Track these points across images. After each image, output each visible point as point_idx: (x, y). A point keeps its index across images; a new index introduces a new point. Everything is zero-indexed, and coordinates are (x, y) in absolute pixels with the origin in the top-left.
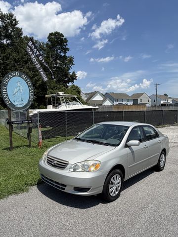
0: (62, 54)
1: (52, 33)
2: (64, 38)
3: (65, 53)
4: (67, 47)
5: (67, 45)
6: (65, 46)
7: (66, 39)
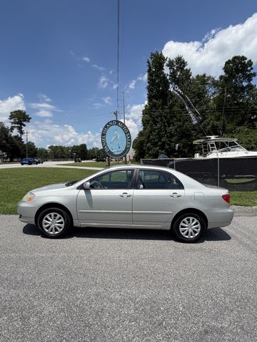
0: (245, 84)
1: (229, 61)
2: (246, 61)
3: (250, 80)
4: (252, 72)
5: (252, 69)
6: (249, 71)
7: (250, 61)
